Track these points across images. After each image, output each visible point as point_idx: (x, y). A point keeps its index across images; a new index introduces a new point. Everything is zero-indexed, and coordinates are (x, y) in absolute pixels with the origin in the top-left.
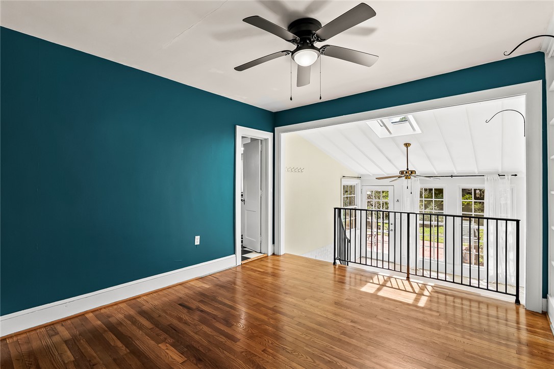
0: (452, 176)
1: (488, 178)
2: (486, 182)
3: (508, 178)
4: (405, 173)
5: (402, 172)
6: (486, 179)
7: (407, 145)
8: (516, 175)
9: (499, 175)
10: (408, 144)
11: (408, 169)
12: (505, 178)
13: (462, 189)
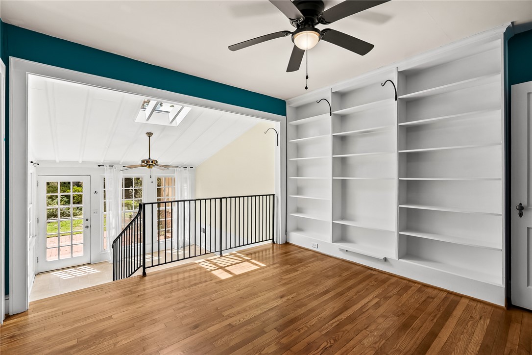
4: (146, 162)
5: (143, 161)
7: (150, 134)
8: (192, 168)
9: (183, 167)
11: (150, 159)
12: (186, 169)
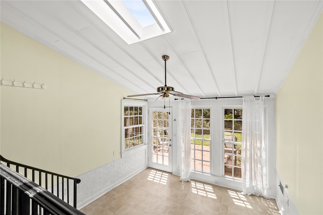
0: (216, 98)
1: (246, 99)
2: (244, 103)
3: (262, 99)
6: (244, 100)
7: (165, 58)
8: (269, 96)
9: (255, 97)
10: (166, 56)
11: (166, 85)
12: (259, 99)
13: (225, 110)
